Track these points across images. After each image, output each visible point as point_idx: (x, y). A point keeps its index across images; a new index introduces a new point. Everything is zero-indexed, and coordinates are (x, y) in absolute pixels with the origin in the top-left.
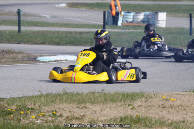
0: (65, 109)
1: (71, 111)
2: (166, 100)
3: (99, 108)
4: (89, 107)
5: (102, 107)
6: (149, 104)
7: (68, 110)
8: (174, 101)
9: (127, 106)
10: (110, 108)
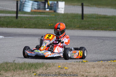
2: (61, 68)
3: (11, 74)
4: (3, 73)
5: (12, 74)
6: (48, 71)
8: (66, 69)
9: (32, 73)
10: (19, 75)
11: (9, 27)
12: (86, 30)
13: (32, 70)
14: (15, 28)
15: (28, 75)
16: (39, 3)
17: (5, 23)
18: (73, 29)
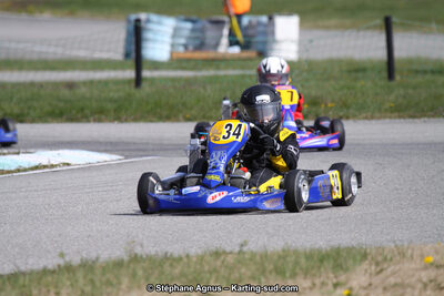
2: (437, 266)
11: (126, 121)
12: (426, 119)
13: (328, 277)
14: (151, 121)
16: (199, 25)
17: (109, 106)
18: (372, 118)
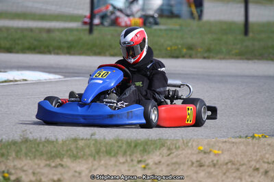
0: (25, 168)
1: (36, 172)
2: (205, 153)
3: (86, 166)
4: (68, 164)
5: (90, 165)
6: (175, 160)
7: (31, 171)
8: (218, 154)
9: (135, 163)
10: (106, 167)
11: (74, 54)
12: (256, 61)
13: (136, 157)
14: (89, 55)
15: (127, 168)
17: (65, 45)
18: (224, 59)
